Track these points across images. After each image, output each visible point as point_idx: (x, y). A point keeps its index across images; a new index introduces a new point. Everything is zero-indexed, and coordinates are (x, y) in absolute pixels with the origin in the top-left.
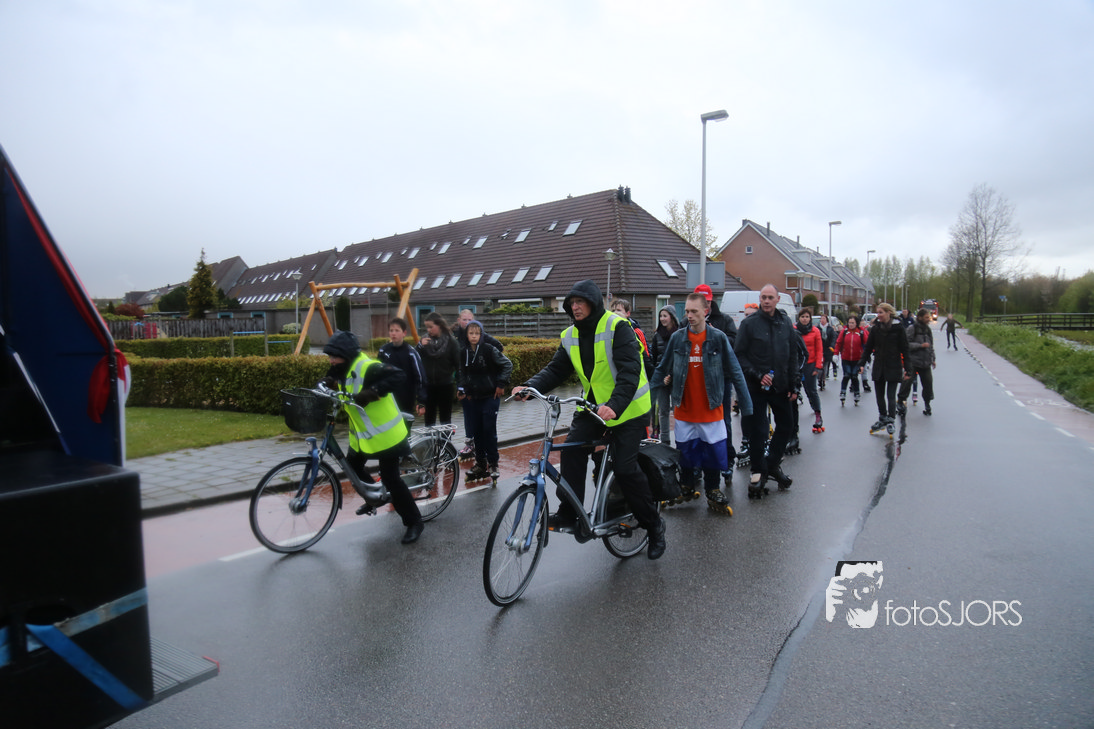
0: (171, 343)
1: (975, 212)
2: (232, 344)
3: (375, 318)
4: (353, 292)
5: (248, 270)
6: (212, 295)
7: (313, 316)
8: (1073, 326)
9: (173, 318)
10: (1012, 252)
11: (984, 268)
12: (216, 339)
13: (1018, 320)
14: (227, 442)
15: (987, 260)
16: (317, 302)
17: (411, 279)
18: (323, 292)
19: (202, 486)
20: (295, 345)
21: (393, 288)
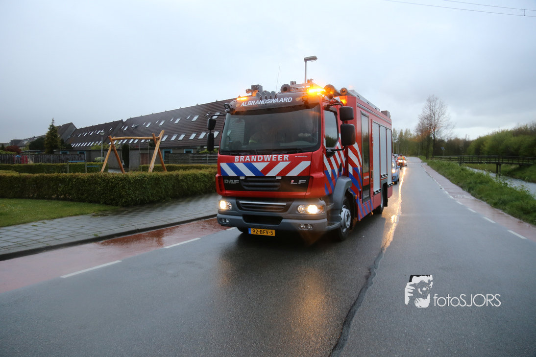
0: (35, 166)
1: (430, 108)
2: (68, 167)
3: (142, 155)
4: (131, 142)
5: (77, 130)
6: (57, 142)
7: (110, 153)
8: (473, 161)
9: (37, 153)
10: (447, 127)
11: (434, 135)
12: (59, 164)
13: (449, 159)
14: (65, 217)
15: (436, 131)
16: (113, 146)
17: (160, 136)
18: (116, 141)
19: (51, 239)
20: (101, 168)
21: (151, 140)
